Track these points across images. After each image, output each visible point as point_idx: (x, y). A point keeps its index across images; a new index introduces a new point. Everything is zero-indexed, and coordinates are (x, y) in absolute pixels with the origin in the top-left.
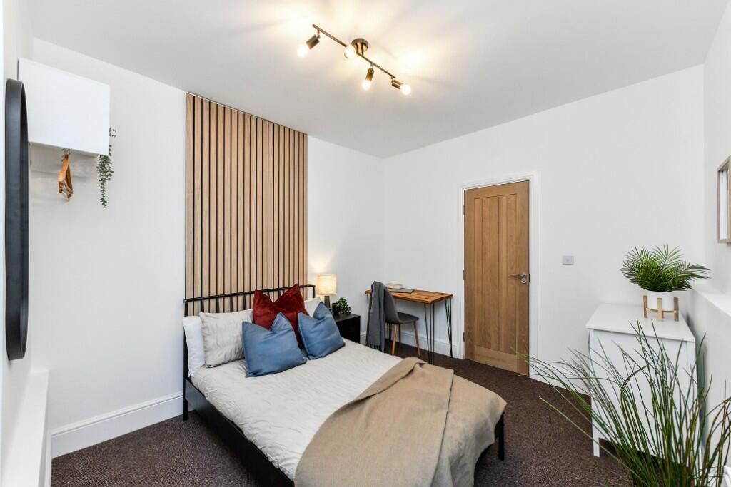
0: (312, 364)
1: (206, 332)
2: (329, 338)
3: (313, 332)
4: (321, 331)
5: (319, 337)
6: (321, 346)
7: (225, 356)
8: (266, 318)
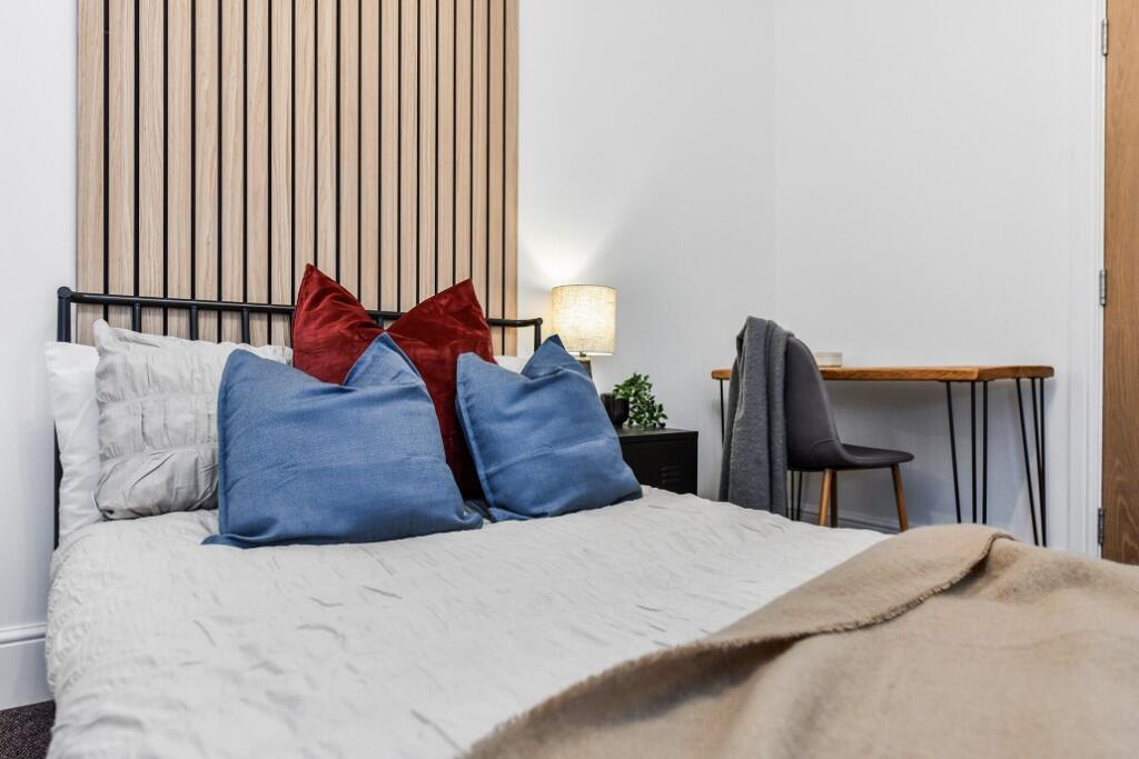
0: (500, 537)
1: (108, 387)
2: (575, 449)
3: (510, 418)
4: (544, 417)
5: (535, 438)
6: (541, 474)
7: (170, 480)
8: (332, 359)
